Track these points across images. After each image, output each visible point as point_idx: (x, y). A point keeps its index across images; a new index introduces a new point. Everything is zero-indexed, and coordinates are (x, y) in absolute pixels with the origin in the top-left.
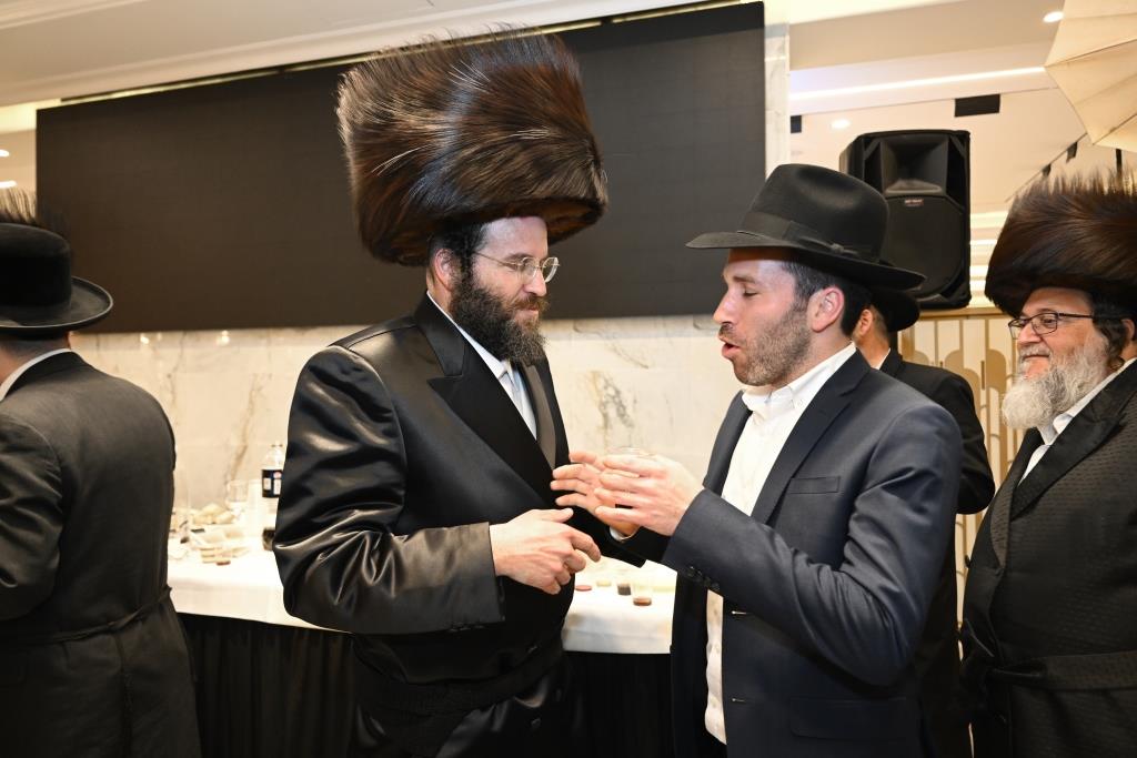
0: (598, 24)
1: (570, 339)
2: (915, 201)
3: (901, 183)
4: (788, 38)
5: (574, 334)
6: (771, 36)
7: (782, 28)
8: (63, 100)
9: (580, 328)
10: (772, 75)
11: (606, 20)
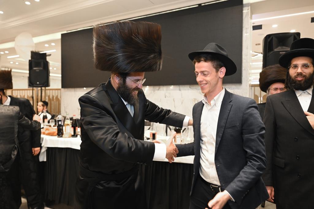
0: (197, 6)
1: (188, 90)
2: (283, 53)
3: (280, 48)
4: (250, 7)
5: (189, 89)
6: (245, 7)
7: (248, 5)
8: (67, 31)
9: (191, 87)
10: (245, 18)
11: (200, 5)
